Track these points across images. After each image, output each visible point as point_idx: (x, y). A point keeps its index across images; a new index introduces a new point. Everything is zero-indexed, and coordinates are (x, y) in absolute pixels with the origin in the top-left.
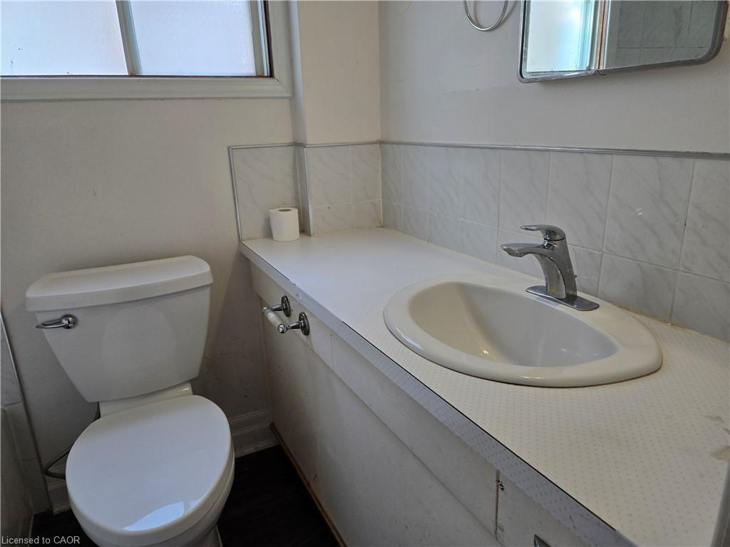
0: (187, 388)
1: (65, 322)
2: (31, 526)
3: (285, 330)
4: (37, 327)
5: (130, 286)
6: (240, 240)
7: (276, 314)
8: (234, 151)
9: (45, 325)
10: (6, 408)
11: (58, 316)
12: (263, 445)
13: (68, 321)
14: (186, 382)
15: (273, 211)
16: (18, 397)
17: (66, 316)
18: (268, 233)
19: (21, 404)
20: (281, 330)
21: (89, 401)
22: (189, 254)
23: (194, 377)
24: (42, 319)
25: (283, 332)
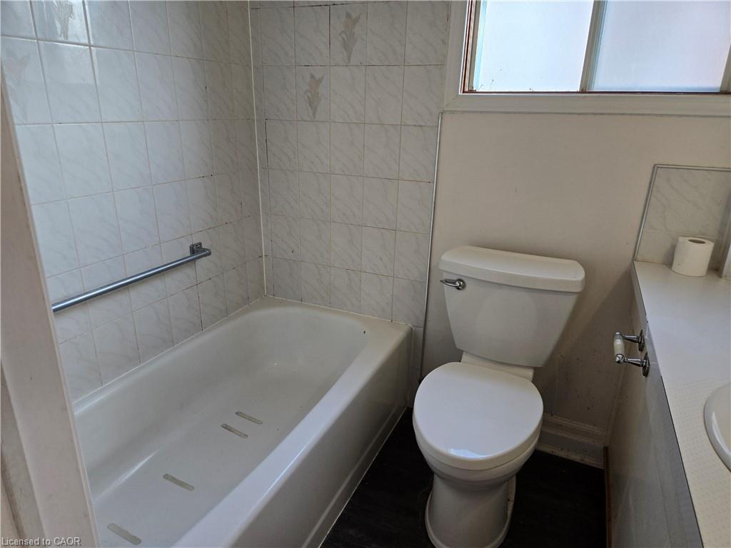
0: (530, 373)
1: (458, 284)
2: (403, 413)
3: (622, 361)
4: (441, 281)
5: (526, 275)
6: (634, 258)
7: (624, 342)
8: (659, 169)
9: (447, 281)
10: (414, 328)
11: (455, 278)
12: (590, 461)
13: (460, 284)
14: (531, 367)
15: (681, 239)
16: (422, 324)
17: (460, 280)
18: (669, 261)
19: (422, 329)
20: (618, 359)
21: (458, 347)
22: (574, 260)
23: (539, 366)
24: (446, 276)
25: (619, 362)
